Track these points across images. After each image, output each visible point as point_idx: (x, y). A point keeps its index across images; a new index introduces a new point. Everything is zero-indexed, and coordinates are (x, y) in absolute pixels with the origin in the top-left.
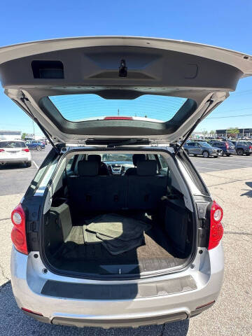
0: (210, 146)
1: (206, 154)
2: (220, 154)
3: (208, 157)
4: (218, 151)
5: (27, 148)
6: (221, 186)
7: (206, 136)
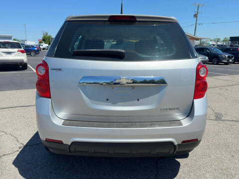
0: (221, 52)
1: (215, 60)
2: (231, 61)
3: (217, 64)
4: (229, 57)
5: (22, 49)
6: (226, 88)
7: (219, 43)
